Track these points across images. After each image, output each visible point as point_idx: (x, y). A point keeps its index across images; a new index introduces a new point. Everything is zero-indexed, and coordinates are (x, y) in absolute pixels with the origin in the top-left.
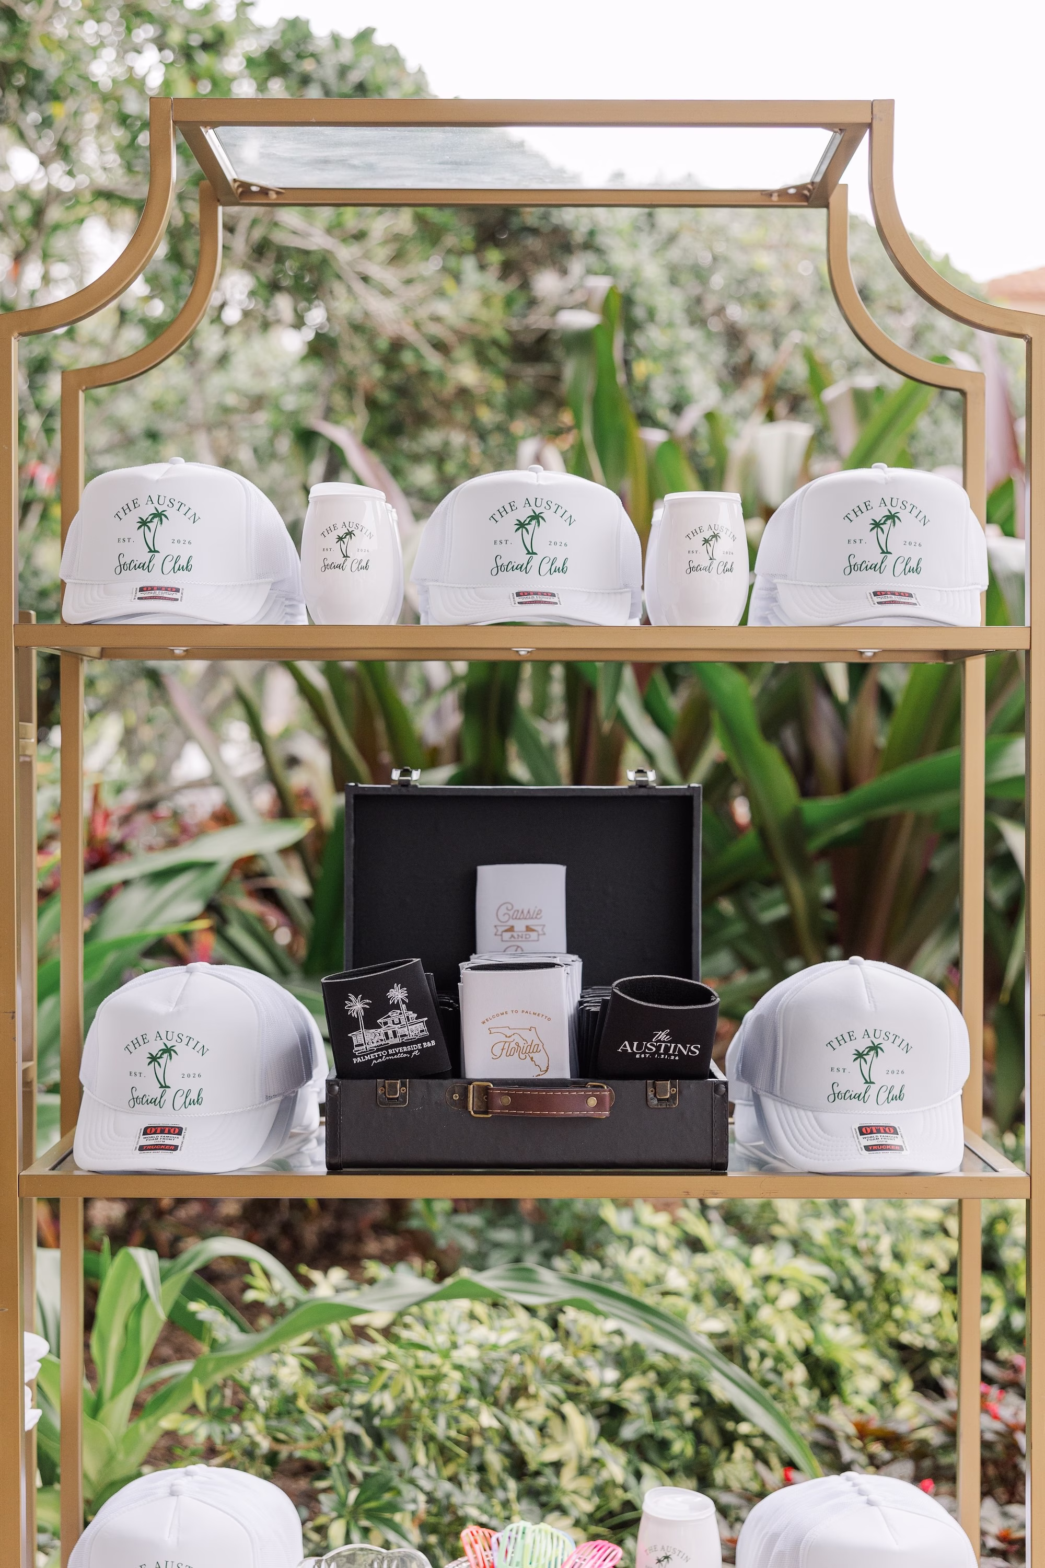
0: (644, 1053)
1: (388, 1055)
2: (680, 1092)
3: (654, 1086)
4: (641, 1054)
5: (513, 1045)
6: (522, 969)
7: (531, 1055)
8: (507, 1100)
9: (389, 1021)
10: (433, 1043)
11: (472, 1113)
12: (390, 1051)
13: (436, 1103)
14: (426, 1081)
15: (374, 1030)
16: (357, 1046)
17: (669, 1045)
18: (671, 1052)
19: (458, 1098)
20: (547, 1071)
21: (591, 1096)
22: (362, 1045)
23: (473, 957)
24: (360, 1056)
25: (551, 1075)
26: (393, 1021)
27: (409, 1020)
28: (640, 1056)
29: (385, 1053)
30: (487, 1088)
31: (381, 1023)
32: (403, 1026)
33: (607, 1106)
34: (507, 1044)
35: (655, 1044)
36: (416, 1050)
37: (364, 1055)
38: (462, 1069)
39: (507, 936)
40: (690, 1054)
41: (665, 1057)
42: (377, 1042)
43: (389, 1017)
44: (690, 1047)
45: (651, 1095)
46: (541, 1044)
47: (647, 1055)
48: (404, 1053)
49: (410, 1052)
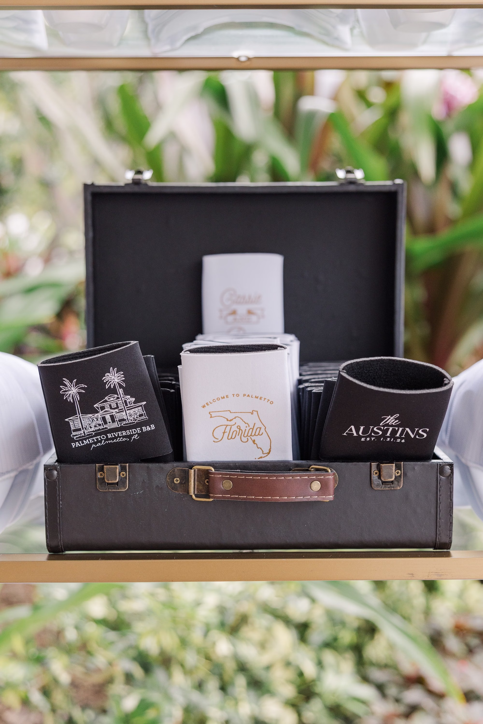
0: (370, 436)
1: (107, 439)
2: (405, 474)
3: (379, 469)
4: (366, 437)
5: (234, 428)
6: (244, 351)
7: (253, 438)
8: (228, 485)
9: (106, 405)
10: (153, 427)
11: (194, 497)
12: (109, 436)
13: (157, 486)
14: (146, 465)
15: (90, 415)
16: (74, 431)
17: (397, 428)
18: (398, 435)
19: (179, 482)
20: (269, 453)
21: (314, 480)
22: (80, 430)
23: (199, 337)
24: (78, 441)
25: (273, 457)
26: (110, 405)
27: (127, 405)
28: (366, 439)
29: (103, 437)
30: (207, 473)
31: (98, 408)
32: (121, 411)
33: (332, 490)
34: (228, 428)
35: (382, 428)
36: (135, 434)
37: (82, 439)
38: (184, 453)
39: (230, 318)
40: (417, 437)
41: (390, 440)
42: (95, 426)
43: (106, 401)
44: (418, 431)
45: (375, 477)
46: (263, 428)
47: (373, 439)
48: (123, 437)
49: (130, 436)
